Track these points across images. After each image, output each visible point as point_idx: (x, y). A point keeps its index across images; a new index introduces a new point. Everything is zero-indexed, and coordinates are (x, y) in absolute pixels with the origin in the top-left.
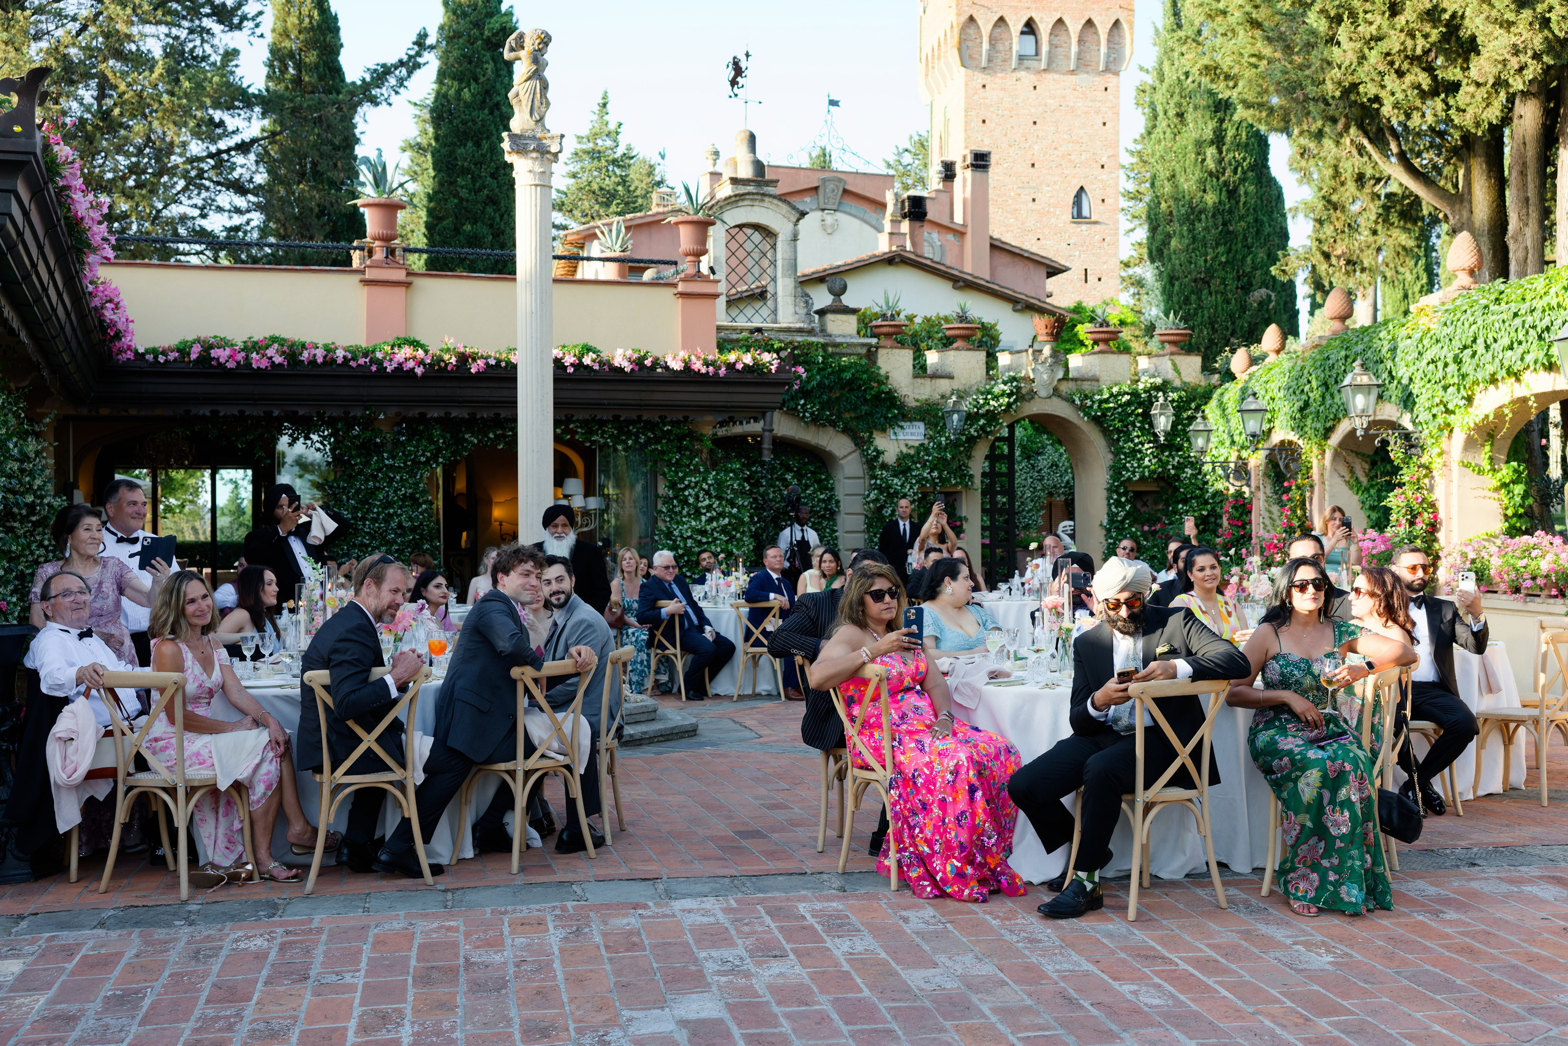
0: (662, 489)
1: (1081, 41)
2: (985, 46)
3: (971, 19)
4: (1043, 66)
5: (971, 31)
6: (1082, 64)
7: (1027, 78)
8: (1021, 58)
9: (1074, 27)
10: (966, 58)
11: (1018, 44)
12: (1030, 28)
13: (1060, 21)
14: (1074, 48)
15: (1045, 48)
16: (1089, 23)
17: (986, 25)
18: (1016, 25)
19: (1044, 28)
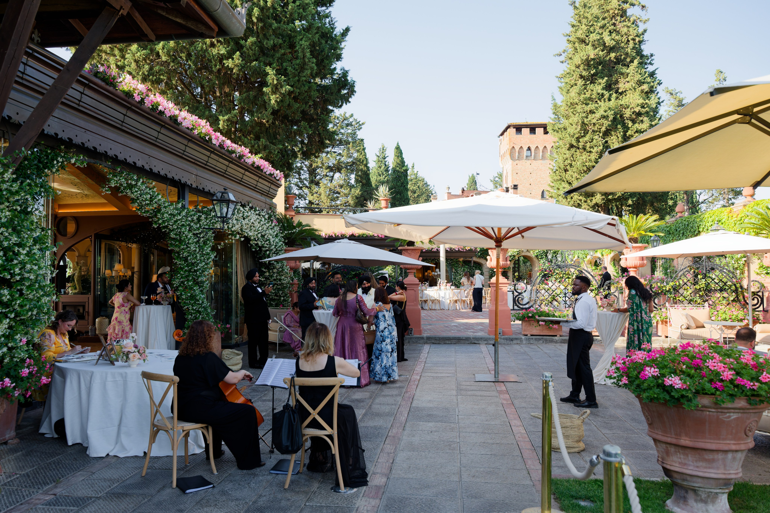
0: (454, 270)
1: (543, 152)
2: (517, 154)
3: (513, 147)
4: (533, 158)
5: (513, 150)
6: (543, 158)
7: (529, 162)
8: (527, 156)
9: (541, 148)
10: (512, 158)
11: (525, 153)
12: (529, 149)
13: (537, 147)
14: (541, 154)
15: (533, 154)
16: (545, 147)
17: (517, 149)
18: (525, 148)
19: (533, 149)
